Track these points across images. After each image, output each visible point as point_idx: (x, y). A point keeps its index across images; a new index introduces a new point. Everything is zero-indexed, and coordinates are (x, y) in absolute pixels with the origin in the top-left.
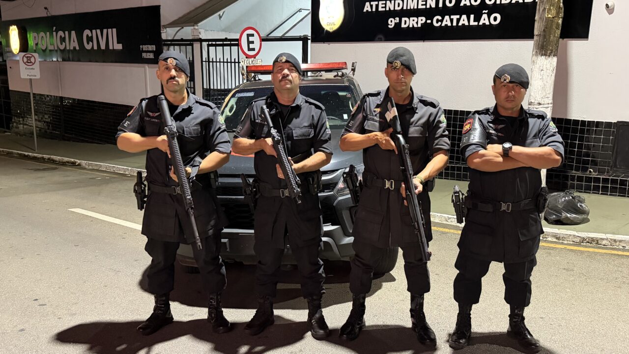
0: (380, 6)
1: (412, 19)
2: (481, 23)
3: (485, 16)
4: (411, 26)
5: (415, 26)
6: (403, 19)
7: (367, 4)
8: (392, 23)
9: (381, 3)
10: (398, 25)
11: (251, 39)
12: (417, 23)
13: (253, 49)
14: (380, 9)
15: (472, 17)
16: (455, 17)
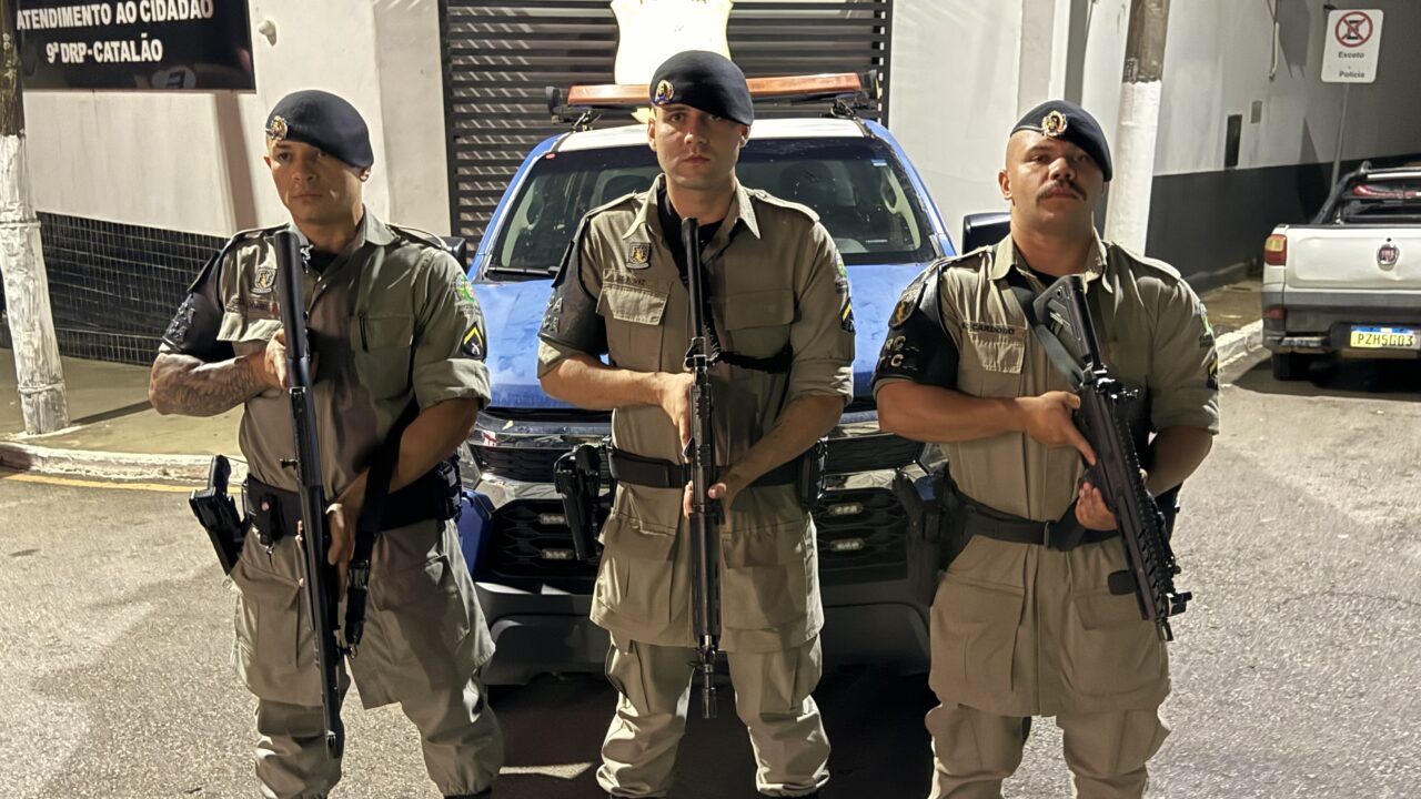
0: (34, 19)
1: (72, 45)
2: (143, 59)
3: (145, 44)
4: (72, 61)
5: (78, 61)
6: (63, 46)
7: (19, 13)
8: (52, 49)
9: (34, 12)
10: (58, 55)
12: (78, 53)
14: (36, 26)
15: (132, 43)
16: (115, 44)
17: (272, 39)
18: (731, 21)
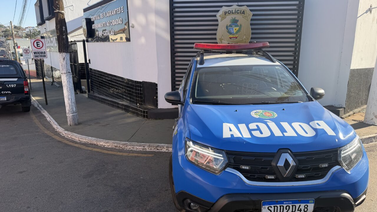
0: (95, 26)
1: (100, 32)
2: (111, 34)
3: (111, 31)
5: (101, 35)
8: (97, 34)
11: (38, 43)
13: (40, 46)
16: (107, 31)
17: (133, 28)
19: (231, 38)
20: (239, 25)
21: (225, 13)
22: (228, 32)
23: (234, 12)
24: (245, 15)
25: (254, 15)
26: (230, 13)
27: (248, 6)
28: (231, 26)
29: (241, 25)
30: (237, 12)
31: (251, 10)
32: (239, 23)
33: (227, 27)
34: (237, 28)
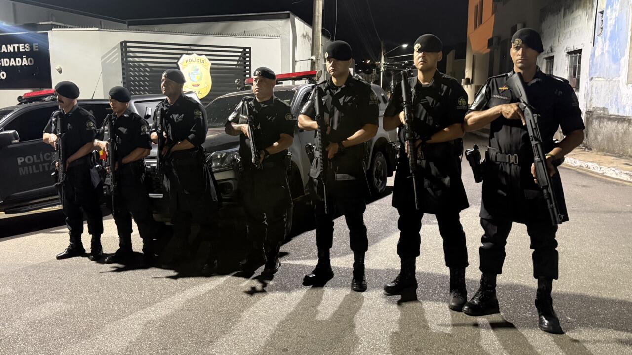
17: (60, 72)
18: (211, 68)
19: (193, 86)
20: (200, 73)
21: (187, 61)
22: (191, 79)
23: (194, 60)
24: (205, 64)
25: (212, 64)
26: (191, 61)
27: (207, 55)
28: (192, 74)
29: (202, 73)
30: (197, 60)
31: (210, 60)
32: (199, 72)
33: (189, 74)
34: (199, 76)
